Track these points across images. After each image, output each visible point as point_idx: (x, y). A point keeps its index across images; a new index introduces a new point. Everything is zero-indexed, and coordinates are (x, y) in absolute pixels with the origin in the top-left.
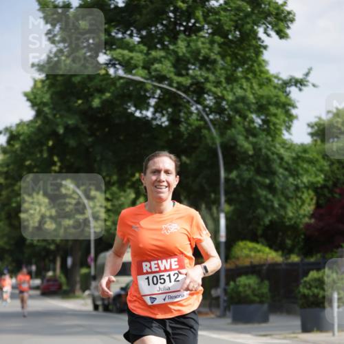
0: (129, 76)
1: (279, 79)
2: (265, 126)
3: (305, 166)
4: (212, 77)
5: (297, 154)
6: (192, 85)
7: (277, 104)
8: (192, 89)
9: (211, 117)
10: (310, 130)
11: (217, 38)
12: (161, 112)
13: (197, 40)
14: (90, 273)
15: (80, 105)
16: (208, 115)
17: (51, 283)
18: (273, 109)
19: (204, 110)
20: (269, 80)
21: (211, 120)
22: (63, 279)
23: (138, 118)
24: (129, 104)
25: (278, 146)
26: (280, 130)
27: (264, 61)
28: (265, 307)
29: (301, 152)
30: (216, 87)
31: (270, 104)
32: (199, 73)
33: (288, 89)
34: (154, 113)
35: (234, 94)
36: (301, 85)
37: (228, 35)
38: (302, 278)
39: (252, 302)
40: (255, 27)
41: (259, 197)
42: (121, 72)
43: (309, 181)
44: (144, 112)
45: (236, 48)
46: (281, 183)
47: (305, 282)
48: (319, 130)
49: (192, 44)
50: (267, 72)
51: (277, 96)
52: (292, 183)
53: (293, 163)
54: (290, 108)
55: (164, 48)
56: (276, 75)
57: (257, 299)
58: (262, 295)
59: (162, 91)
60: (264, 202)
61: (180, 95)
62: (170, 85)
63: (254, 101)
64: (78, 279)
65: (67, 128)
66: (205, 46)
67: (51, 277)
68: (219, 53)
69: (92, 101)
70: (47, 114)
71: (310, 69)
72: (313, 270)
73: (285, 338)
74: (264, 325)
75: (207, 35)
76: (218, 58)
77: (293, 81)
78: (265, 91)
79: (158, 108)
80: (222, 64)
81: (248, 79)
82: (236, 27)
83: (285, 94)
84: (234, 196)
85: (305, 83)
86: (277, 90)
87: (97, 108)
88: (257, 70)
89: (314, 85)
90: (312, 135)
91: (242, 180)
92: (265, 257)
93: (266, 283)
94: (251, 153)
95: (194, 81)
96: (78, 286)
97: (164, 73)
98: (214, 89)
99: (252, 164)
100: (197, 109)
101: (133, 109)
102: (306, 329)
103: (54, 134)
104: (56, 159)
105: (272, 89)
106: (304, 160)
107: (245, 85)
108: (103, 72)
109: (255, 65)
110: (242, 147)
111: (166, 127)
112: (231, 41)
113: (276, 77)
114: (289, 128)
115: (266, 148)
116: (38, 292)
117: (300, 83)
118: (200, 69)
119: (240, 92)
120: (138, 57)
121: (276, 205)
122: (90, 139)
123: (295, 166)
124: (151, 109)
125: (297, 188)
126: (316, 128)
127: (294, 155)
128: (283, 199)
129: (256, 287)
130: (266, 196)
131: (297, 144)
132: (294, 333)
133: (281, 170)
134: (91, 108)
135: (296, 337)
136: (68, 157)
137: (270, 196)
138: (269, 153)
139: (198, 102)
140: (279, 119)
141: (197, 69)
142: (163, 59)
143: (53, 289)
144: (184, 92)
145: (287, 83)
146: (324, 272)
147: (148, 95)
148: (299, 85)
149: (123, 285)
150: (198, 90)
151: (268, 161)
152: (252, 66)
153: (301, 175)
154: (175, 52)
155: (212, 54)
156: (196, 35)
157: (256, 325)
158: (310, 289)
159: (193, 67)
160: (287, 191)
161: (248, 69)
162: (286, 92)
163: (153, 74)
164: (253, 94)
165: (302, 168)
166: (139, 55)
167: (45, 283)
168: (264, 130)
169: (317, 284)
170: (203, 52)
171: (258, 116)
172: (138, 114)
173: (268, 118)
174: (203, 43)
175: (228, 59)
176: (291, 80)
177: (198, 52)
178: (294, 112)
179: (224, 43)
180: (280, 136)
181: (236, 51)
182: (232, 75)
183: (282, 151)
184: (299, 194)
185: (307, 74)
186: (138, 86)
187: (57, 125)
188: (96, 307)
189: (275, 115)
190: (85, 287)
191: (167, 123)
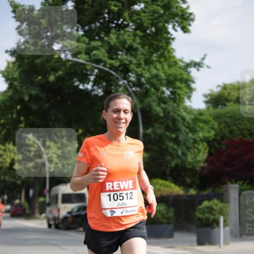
0: (75, 59)
1: (183, 62)
2: (172, 96)
3: (201, 125)
4: (134, 61)
5: (195, 116)
6: (120, 66)
7: (181, 80)
8: (120, 69)
9: (134, 89)
10: (205, 99)
11: (138, 32)
12: (98, 85)
13: (124, 34)
14: (45, 201)
15: (40, 80)
16: (131, 88)
17: (18, 208)
18: (178, 84)
19: (129, 84)
20: (176, 63)
21: (134, 92)
22: (26, 206)
23: (81, 90)
24: (75, 80)
25: (182, 110)
26: (183, 99)
27: (172, 49)
28: (171, 226)
29: (198, 115)
30: (137, 67)
31: (176, 80)
32: (125, 57)
33: (189, 70)
34: (93, 86)
35: (150, 72)
36: (199, 66)
37: (146, 30)
38: (198, 206)
39: (162, 223)
40: (166, 25)
41: (167, 147)
42: (69, 57)
43: (203, 136)
44: (86, 85)
45: (152, 39)
46: (183, 137)
47: (200, 209)
48: (211, 99)
49: (120, 37)
50: (174, 57)
51: (181, 74)
52: (191, 138)
53: (193, 123)
54: (190, 83)
55: (101, 39)
56: (180, 59)
57: (165, 221)
58: (169, 218)
59: (99, 71)
60: (171, 151)
61: (112, 74)
62: (105, 66)
63: (165, 78)
64: (37, 205)
65: (30, 96)
66: (129, 38)
67: (18, 203)
68: (140, 43)
69: (49, 77)
70: (16, 86)
71: (205, 55)
72: (205, 200)
73: (185, 249)
74: (170, 240)
75: (131, 30)
76: (139, 47)
77: (193, 63)
78: (172, 71)
79: (96, 83)
80: (141, 51)
81: (160, 62)
82: (153, 25)
83: (187, 73)
84: (150, 146)
85: (202, 65)
86: (181, 70)
87: (53, 82)
88: (167, 55)
89: (208, 67)
90: (206, 102)
91: (156, 135)
92: (171, 190)
93: (172, 209)
94: (162, 115)
95: (122, 63)
96: (37, 211)
97: (101, 57)
98: (136, 69)
99: (163, 123)
100: (124, 83)
101: (77, 83)
102: (200, 243)
103: (21, 101)
104: (22, 119)
105: (178, 69)
106: (200, 120)
107: (159, 66)
108: (56, 56)
109: (166, 52)
110: (155, 111)
111: (101, 96)
112: (149, 34)
113: (181, 61)
114: (189, 97)
115: (173, 112)
116: (8, 215)
117: (197, 65)
118: (126, 55)
119: (154, 72)
120: (82, 46)
121: (180, 153)
122: (47, 105)
123: (193, 125)
124: (91, 84)
125: (195, 141)
126: (209, 98)
127: (193, 117)
128: (185, 149)
129: (165, 212)
130: (172, 147)
131: (195, 110)
132: (191, 245)
133: (183, 128)
134: (48, 82)
135: (193, 249)
136: (31, 118)
137: (175, 147)
138: (176, 116)
139: (124, 78)
140: (182, 91)
141: (124, 54)
142: (99, 47)
143: (19, 212)
144: (115, 71)
145: (188, 65)
146: (214, 202)
147: (89, 73)
148: (197, 66)
149: (69, 210)
150: (125, 70)
151: (174, 121)
152: (164, 52)
153: (198, 131)
154: (108, 43)
155: (135, 44)
156: (124, 30)
157: (164, 240)
158: (203, 213)
159: (121, 53)
160: (188, 143)
161: (160, 54)
162: (187, 71)
163: (92, 58)
164: (164, 73)
165: (199, 127)
166: (83, 44)
167: (14, 208)
168: (171, 99)
169: (208, 210)
170: (129, 42)
171: (168, 89)
172: (81, 87)
173: (175, 90)
174: (128, 36)
175: (146, 47)
176: (191, 63)
177: (125, 42)
178: (193, 86)
179: (144, 36)
180: (183, 103)
181: (152, 42)
182: (149, 59)
183: (184, 114)
184: (196, 146)
185: (203, 59)
186: (82, 67)
187: (24, 94)
188: (50, 226)
189: (180, 88)
190: (42, 211)
191: (102, 94)
